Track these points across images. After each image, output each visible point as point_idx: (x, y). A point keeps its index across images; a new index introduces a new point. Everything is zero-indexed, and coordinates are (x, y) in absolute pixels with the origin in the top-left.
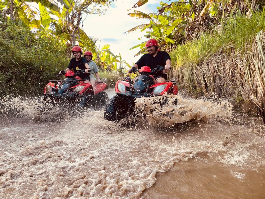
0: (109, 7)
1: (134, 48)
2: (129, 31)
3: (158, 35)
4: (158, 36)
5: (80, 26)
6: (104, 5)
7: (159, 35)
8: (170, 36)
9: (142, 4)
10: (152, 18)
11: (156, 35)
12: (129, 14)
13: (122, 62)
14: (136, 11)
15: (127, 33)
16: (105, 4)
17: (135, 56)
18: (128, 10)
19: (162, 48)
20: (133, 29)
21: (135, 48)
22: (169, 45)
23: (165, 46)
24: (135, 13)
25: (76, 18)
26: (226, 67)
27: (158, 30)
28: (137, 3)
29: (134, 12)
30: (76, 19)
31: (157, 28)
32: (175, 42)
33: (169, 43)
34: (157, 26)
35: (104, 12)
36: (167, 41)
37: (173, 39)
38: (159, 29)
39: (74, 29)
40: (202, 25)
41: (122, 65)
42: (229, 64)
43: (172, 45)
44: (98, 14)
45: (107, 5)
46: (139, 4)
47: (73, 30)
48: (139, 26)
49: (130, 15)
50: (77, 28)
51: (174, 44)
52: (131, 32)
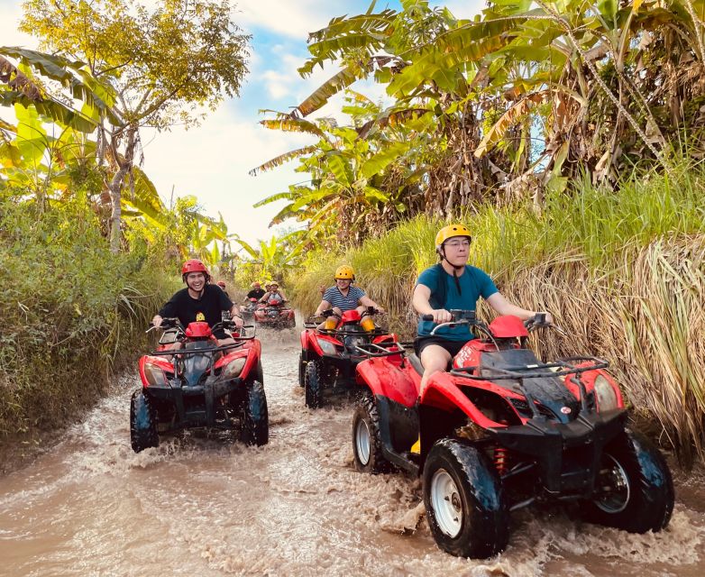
0: (214, 109)
1: (266, 201)
2: (263, 166)
3: (341, 177)
4: (344, 181)
5: (136, 161)
6: (202, 105)
7: (345, 177)
8: (374, 183)
9: (313, 110)
10: (326, 133)
11: (337, 177)
12: (263, 123)
13: (229, 239)
14: (283, 114)
15: (259, 172)
16: (204, 102)
17: (270, 226)
18: (260, 111)
19: (355, 213)
20: (276, 162)
21: (270, 203)
22: (374, 205)
23: (363, 206)
24: (280, 118)
25: (122, 137)
26: (571, 311)
27: (343, 165)
28: (299, 108)
29: (279, 115)
30: (122, 140)
31: (338, 159)
32: (390, 198)
33: (373, 200)
34: (340, 156)
35: (200, 119)
36: (367, 195)
37: (384, 189)
38: (344, 161)
39: (119, 169)
40: (469, 166)
41: (229, 246)
42: (577, 304)
43: (381, 205)
44: (184, 126)
45: (210, 105)
46: (306, 109)
47: (116, 170)
48: (289, 155)
49: (266, 125)
50: (126, 166)
51: (388, 203)
52: (269, 170)
